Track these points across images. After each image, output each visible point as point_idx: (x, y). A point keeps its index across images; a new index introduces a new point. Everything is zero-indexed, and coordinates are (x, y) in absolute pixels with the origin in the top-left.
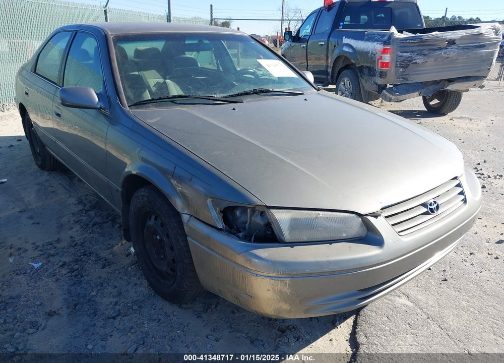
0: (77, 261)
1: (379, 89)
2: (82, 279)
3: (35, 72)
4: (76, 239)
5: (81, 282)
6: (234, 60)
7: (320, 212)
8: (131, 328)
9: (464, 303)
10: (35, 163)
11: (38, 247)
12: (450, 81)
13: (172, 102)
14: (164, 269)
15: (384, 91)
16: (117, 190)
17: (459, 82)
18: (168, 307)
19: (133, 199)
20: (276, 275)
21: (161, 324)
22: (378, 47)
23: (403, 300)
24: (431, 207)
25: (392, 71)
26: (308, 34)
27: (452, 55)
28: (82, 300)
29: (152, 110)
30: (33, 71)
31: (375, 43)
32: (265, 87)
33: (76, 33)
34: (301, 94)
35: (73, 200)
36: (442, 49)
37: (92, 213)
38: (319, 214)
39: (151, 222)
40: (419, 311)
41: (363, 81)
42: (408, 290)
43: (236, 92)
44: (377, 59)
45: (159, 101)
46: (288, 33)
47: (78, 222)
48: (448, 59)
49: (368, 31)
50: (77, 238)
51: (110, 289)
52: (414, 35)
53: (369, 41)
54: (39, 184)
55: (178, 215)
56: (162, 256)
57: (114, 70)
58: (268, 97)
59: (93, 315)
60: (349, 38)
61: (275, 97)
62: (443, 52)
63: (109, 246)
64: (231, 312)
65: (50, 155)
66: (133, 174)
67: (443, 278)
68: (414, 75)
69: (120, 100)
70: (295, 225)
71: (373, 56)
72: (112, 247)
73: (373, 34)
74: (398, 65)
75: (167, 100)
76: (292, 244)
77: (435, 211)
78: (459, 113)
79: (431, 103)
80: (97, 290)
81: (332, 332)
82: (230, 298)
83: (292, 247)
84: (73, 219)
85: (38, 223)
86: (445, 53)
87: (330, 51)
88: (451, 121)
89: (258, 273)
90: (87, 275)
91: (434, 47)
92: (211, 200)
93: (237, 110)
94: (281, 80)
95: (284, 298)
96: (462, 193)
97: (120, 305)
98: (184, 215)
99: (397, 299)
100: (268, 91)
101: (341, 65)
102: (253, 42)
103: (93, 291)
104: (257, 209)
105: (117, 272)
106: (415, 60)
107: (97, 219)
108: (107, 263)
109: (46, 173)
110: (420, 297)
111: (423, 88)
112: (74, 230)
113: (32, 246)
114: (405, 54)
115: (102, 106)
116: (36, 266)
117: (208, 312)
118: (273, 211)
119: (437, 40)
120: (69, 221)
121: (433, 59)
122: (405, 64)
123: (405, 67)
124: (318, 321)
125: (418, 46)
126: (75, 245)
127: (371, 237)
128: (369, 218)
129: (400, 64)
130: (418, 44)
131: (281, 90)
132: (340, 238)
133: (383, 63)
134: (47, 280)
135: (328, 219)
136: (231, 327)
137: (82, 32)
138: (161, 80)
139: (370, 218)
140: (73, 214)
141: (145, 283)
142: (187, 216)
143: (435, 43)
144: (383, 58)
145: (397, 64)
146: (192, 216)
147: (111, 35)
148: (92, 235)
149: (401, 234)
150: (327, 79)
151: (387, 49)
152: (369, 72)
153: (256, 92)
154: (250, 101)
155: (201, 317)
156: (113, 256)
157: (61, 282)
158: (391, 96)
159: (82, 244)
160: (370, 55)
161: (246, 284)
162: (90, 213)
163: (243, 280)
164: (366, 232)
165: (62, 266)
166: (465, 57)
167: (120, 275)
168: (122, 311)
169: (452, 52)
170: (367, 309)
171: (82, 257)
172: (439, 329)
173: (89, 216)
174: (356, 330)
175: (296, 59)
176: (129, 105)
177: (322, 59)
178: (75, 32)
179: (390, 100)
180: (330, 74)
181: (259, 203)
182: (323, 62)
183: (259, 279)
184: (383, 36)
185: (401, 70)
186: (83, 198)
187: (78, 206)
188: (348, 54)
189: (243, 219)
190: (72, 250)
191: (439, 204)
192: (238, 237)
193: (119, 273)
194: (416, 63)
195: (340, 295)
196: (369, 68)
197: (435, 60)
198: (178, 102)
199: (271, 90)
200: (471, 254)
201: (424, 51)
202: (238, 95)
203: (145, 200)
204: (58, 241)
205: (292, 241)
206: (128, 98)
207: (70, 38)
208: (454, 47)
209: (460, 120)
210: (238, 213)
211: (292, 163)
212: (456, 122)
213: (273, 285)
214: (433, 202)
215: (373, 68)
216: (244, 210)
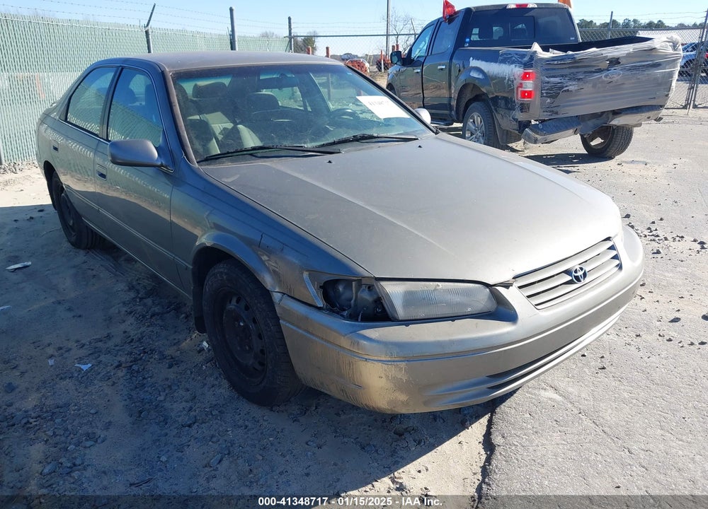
0: (135, 360)
1: (520, 127)
2: (145, 381)
3: (66, 120)
4: (132, 335)
5: (143, 385)
6: (324, 91)
7: (439, 283)
8: (213, 436)
9: (626, 395)
10: (66, 239)
11: (83, 345)
12: (616, 113)
13: (251, 155)
14: (251, 363)
15: (527, 129)
16: (187, 268)
17: (627, 114)
18: (256, 411)
19: (207, 278)
20: (390, 359)
21: (248, 430)
22: (515, 71)
23: (550, 394)
24: (576, 275)
25: (537, 102)
26: (423, 54)
27: (616, 78)
28: (147, 406)
29: (227, 165)
30: (64, 119)
31: (513, 66)
32: (368, 132)
33: (122, 70)
34: (415, 139)
35: (122, 286)
36: (602, 71)
37: (149, 301)
38: (439, 286)
39: (232, 305)
40: (570, 405)
41: (498, 117)
42: (556, 382)
43: (331, 140)
44: (515, 87)
45: (235, 154)
46: (397, 53)
47: (131, 313)
48: (611, 84)
49: (503, 50)
50: (132, 333)
51: (182, 392)
52: (564, 54)
53: (505, 63)
54: (74, 267)
55: (267, 294)
56: (247, 348)
57: (176, 117)
58: (372, 145)
59: (164, 424)
60: (478, 60)
61: (380, 144)
62: (603, 75)
63: (175, 341)
64: (335, 414)
65: (87, 227)
66: (207, 247)
67: (601, 366)
68: (567, 106)
69: (186, 155)
70: (410, 299)
71: (510, 82)
72: (178, 343)
73: (510, 54)
74: (545, 95)
75: (245, 153)
76: (407, 322)
77: (582, 280)
78: (630, 155)
79: (593, 143)
80: (165, 394)
81: (461, 434)
82: (334, 391)
83: (407, 325)
84: (125, 309)
85: (80, 316)
86: (606, 76)
87: (453, 77)
88: (620, 167)
89: (367, 357)
90: (151, 377)
91: (591, 69)
92: (307, 273)
93: (333, 163)
94: (388, 122)
95: (400, 386)
96: (616, 257)
97: (196, 411)
98: (274, 293)
99: (542, 392)
100: (372, 137)
101: (468, 95)
102: (350, 73)
103: (160, 395)
104: (364, 282)
105: (189, 372)
106: (566, 86)
107: (156, 309)
108: (174, 362)
109: (82, 252)
110: (570, 389)
111: (579, 124)
112: (129, 322)
113: (76, 345)
114: (552, 79)
115: (163, 163)
116: (85, 367)
117: (307, 414)
118: (383, 283)
119: (596, 58)
120: (119, 312)
121: (591, 85)
122: (553, 93)
123: (554, 96)
124: (444, 421)
125: (569, 68)
126: (131, 342)
127: (501, 311)
128: (498, 288)
129: (547, 93)
130: (570, 66)
131: (389, 135)
132: (464, 314)
133: (524, 92)
134: (101, 384)
135: (449, 291)
136: (336, 432)
137: (130, 68)
138: (230, 125)
139: (500, 289)
140: (124, 303)
141: (225, 383)
142: (279, 294)
143: (593, 63)
144: (524, 86)
145: (542, 94)
146: (284, 294)
147: (170, 72)
148: (151, 329)
149: (538, 307)
150: (451, 115)
151: (528, 73)
152: (506, 104)
153: (356, 139)
154: (349, 151)
155: (299, 421)
156: (181, 353)
157: (118, 386)
158: (536, 136)
159: (139, 340)
160: (506, 81)
161: (353, 372)
162: (145, 301)
163: (350, 366)
164: (495, 306)
165: (119, 366)
166: (633, 81)
167: (193, 376)
168: (198, 418)
169: (616, 75)
170: (504, 406)
171: (142, 355)
172: (593, 425)
173: (145, 305)
174: (491, 430)
175: (409, 88)
176: (198, 160)
177: (443, 88)
178: (120, 68)
179: (536, 141)
180: (455, 109)
181: (366, 274)
182: (445, 93)
183: (369, 365)
184: (523, 56)
185: (549, 100)
186: (134, 283)
187: (129, 293)
188: (477, 81)
189: (347, 295)
190: (128, 348)
191: (587, 271)
192: (342, 316)
193: (191, 373)
194: (568, 90)
195: (467, 382)
196: (506, 99)
197: (594, 86)
198: (259, 155)
199: (375, 135)
200: (637, 336)
201: (578, 74)
202: (334, 143)
203: (225, 277)
204: (109, 337)
205: (407, 319)
206: (195, 152)
207: (114, 76)
208: (618, 67)
209: (632, 165)
210: (341, 288)
211: (405, 226)
212: (626, 168)
213: (385, 370)
214: (578, 269)
215: (511, 98)
216: (348, 283)
